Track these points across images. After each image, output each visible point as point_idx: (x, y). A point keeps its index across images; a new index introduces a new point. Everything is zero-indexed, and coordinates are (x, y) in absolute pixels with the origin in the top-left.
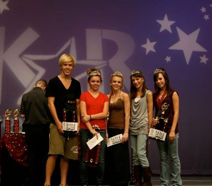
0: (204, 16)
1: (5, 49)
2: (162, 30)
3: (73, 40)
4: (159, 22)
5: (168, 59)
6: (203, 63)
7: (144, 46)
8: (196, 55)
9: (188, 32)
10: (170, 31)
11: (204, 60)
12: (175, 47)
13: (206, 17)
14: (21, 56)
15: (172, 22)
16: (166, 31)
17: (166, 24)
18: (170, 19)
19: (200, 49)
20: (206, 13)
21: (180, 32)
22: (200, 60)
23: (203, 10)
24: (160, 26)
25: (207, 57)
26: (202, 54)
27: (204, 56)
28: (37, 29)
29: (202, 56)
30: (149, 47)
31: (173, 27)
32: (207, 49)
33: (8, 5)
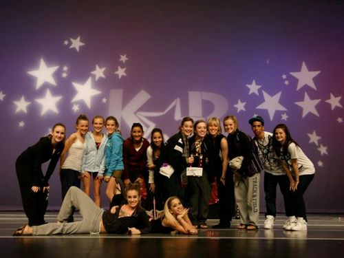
1: (123, 107)
2: (250, 93)
3: (178, 100)
6: (284, 120)
7: (235, 106)
8: (278, 113)
9: (272, 94)
10: (257, 93)
11: (285, 117)
12: (261, 107)
13: (287, 83)
14: (135, 113)
15: (259, 87)
16: (254, 94)
17: (254, 88)
18: (257, 84)
19: (282, 108)
20: (286, 79)
21: (265, 94)
22: (281, 117)
23: (284, 77)
24: (249, 90)
25: (287, 115)
26: (283, 112)
28: (149, 91)
29: (283, 114)
31: (260, 90)
32: (287, 108)
33: (125, 72)
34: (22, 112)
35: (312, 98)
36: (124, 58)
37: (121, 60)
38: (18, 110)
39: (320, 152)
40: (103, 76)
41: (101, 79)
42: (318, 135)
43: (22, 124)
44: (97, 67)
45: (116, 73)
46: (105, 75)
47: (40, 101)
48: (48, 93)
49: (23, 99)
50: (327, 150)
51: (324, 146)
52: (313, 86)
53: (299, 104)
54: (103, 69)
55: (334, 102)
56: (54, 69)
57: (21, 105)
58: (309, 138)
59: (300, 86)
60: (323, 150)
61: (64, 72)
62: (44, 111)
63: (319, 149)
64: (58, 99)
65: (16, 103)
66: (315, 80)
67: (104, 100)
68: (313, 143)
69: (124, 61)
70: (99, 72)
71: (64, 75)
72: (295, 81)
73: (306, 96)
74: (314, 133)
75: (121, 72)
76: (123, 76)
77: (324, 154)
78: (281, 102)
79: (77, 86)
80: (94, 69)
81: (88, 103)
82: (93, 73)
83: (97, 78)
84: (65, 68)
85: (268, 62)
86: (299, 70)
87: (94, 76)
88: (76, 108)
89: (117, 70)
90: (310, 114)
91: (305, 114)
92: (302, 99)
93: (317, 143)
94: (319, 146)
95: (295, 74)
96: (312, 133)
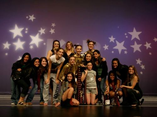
2: (111, 41)
4: (110, 38)
5: (113, 52)
7: (104, 47)
8: (123, 51)
9: (120, 42)
10: (113, 42)
11: (126, 52)
12: (115, 48)
13: (127, 37)
15: (115, 39)
17: (112, 39)
18: (113, 37)
19: (125, 48)
21: (117, 42)
22: (124, 52)
23: (126, 34)
25: (127, 51)
26: (125, 50)
27: (126, 51)
29: (125, 51)
30: (106, 47)
31: (115, 40)
32: (126, 48)
33: (54, 31)
34: (7, 48)
35: (138, 44)
36: (53, 25)
37: (52, 26)
38: (5, 48)
39: (141, 68)
40: (44, 33)
41: (43, 34)
42: (140, 60)
43: (7, 54)
44: (41, 28)
45: (50, 31)
46: (45, 32)
47: (15, 44)
48: (19, 40)
49: (7, 43)
50: (144, 67)
51: (143, 65)
52: (138, 38)
53: (132, 46)
54: (44, 30)
55: (148, 45)
56: (21, 29)
57: (7, 46)
58: (137, 62)
59: (132, 38)
60: (143, 67)
61: (26, 31)
62: (17, 48)
63: (141, 66)
64: (23, 43)
65: (4, 44)
66: (139, 35)
67: (45, 44)
68: (139, 64)
69: (54, 26)
70: (42, 31)
71: (26, 32)
72: (130, 36)
73: (135, 43)
74: (139, 59)
75: (52, 31)
76: (53, 33)
77: (143, 69)
78: (124, 45)
79: (32, 37)
80: (40, 30)
81: (37, 45)
82: (40, 31)
83: (41, 34)
84: (27, 29)
85: (118, 27)
86: (132, 31)
87: (40, 33)
88: (31, 47)
89: (50, 30)
90: (137, 51)
92: (134, 44)
93: (140, 64)
94: (141, 65)
95: (131, 33)
96: (138, 60)
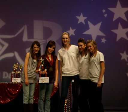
0: (104, 14)
2: (79, 22)
3: (26, 26)
4: (78, 17)
6: (103, 42)
7: (68, 32)
8: (99, 38)
9: (95, 24)
11: (103, 40)
13: (106, 15)
15: (85, 18)
16: (81, 23)
17: (81, 19)
18: (84, 16)
19: (102, 34)
20: (106, 13)
21: (90, 24)
22: (101, 40)
23: (104, 11)
24: (78, 20)
26: (102, 37)
27: (104, 39)
29: (103, 38)
31: (86, 21)
32: (105, 34)
35: (124, 27)
52: (124, 18)
58: (121, 56)
59: (115, 18)
66: (127, 14)
68: (124, 60)
72: (112, 14)
73: (120, 26)
74: (125, 52)
78: (101, 29)
90: (122, 39)
91: (118, 38)
92: (117, 28)
95: (112, 9)
96: (123, 53)
